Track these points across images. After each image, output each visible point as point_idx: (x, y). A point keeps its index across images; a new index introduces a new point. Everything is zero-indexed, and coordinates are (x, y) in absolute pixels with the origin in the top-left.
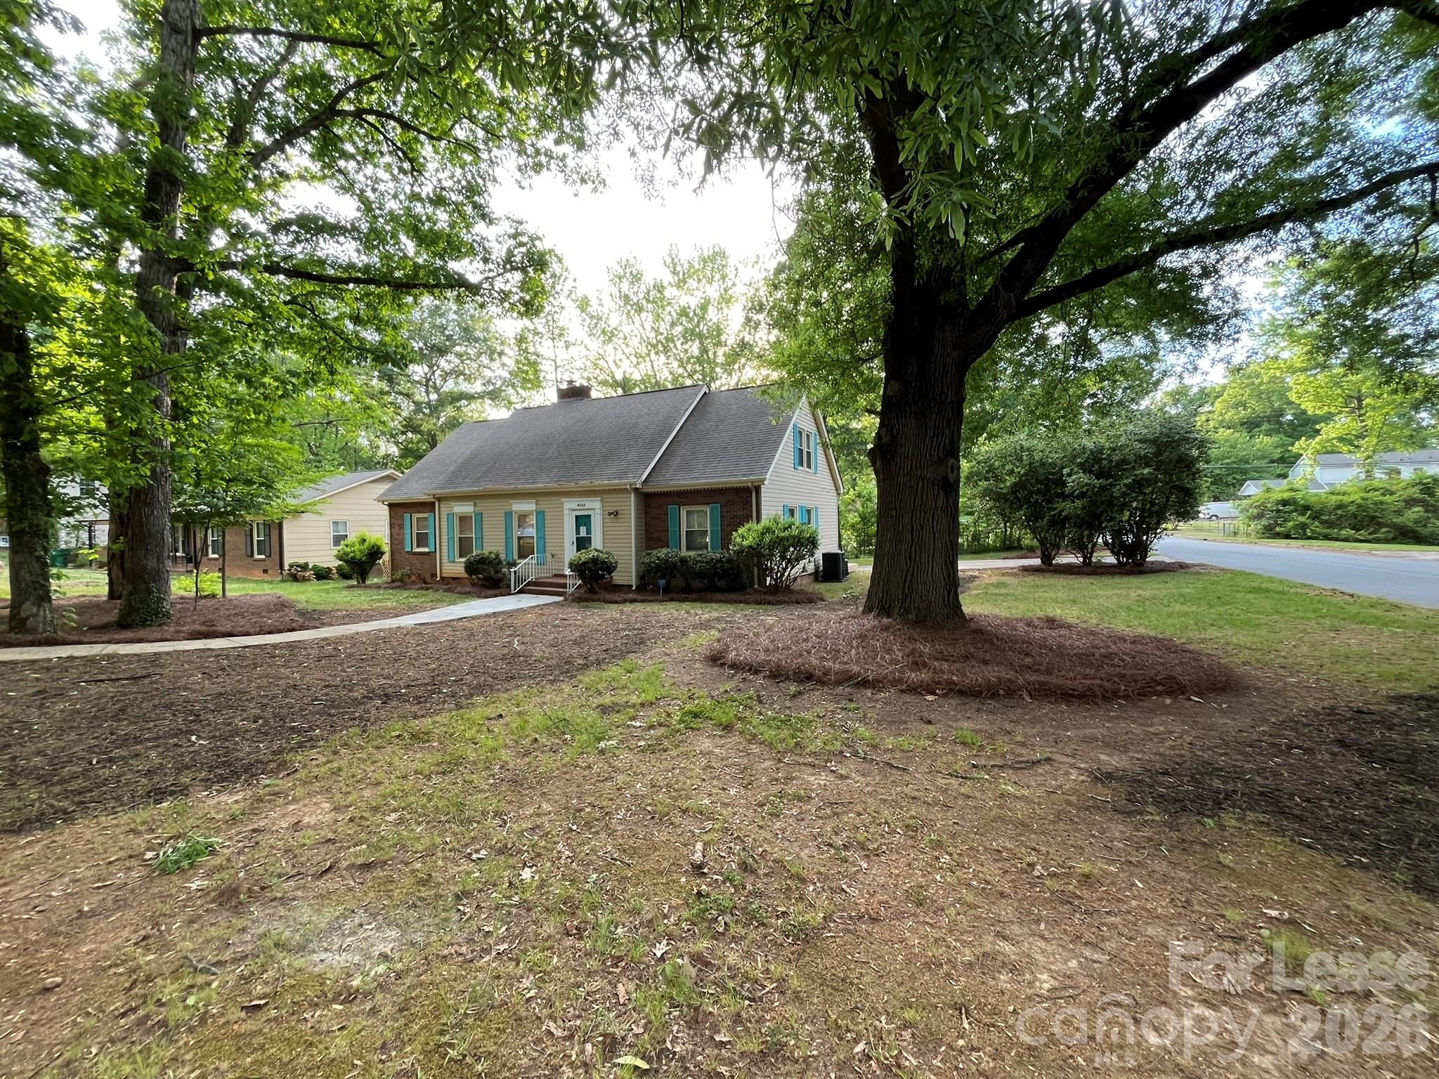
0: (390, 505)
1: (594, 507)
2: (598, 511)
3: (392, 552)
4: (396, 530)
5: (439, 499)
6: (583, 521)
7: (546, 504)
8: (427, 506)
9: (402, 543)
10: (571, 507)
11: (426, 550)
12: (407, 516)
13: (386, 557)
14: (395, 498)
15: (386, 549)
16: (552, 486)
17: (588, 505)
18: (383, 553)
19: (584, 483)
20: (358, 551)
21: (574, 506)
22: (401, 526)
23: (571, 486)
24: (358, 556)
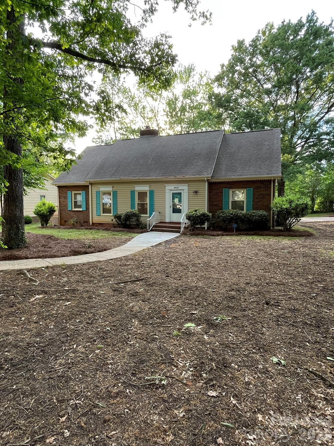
0: (59, 187)
1: (184, 189)
2: (187, 191)
3: (60, 210)
4: (62, 200)
5: (91, 184)
6: (177, 195)
7: (154, 187)
8: (85, 188)
9: (66, 206)
10: (170, 189)
11: (81, 209)
12: (69, 193)
13: (56, 213)
14: (62, 184)
15: (57, 209)
16: (160, 178)
17: (180, 188)
18: (55, 211)
19: (180, 177)
20: (44, 210)
21: (172, 188)
22: (66, 198)
23: (172, 178)
24: (45, 213)
